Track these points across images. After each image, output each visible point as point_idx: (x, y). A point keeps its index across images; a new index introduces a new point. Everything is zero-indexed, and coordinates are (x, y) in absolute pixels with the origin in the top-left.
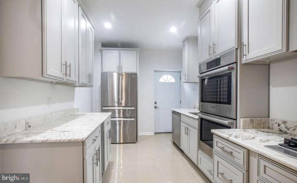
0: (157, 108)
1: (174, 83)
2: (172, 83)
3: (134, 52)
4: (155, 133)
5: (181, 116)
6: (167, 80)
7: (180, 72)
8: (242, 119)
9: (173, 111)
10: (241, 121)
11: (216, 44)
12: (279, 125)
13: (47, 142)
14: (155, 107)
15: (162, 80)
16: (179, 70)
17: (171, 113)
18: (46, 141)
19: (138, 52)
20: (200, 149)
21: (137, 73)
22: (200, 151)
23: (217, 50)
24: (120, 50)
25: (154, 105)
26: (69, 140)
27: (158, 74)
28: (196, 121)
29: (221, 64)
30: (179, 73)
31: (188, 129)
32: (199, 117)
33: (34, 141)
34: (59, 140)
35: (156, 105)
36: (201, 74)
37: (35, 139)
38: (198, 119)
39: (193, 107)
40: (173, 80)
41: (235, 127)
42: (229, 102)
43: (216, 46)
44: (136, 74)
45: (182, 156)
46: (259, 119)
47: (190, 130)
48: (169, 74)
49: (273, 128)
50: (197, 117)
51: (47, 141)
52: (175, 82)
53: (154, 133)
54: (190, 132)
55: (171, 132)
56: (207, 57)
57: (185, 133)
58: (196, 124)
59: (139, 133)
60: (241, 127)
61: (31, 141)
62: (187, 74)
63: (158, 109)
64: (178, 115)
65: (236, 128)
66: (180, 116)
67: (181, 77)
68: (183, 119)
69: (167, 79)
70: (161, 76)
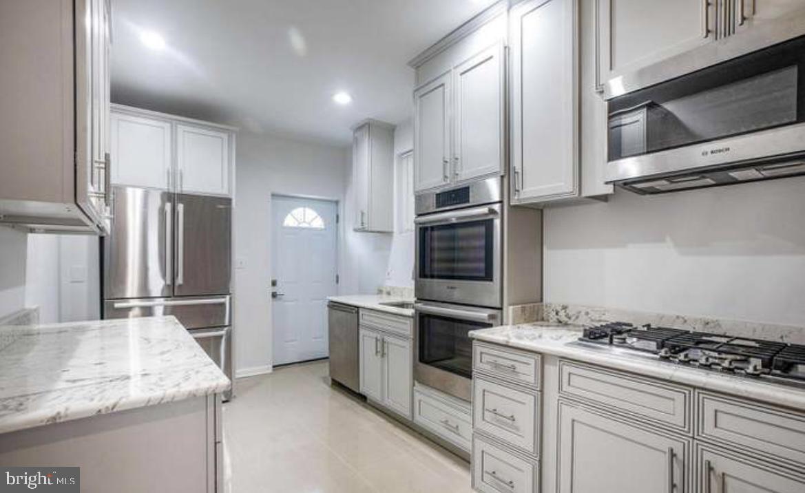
0: (278, 296)
1: (322, 230)
2: (316, 229)
3: (222, 135)
4: (274, 367)
5: (361, 313)
6: (304, 222)
7: (337, 203)
8: (511, 307)
9: (332, 302)
10: (510, 311)
11: (459, 157)
12: (557, 314)
13: (115, 410)
14: (274, 295)
15: (290, 221)
16: (335, 198)
17: (327, 309)
18: (111, 407)
19: (234, 136)
20: (416, 383)
21: (230, 197)
22: (418, 387)
23: (462, 170)
24: (174, 122)
25: (271, 290)
26: (190, 393)
27: (280, 202)
28: (408, 322)
29: (471, 200)
30: (333, 207)
31: (383, 341)
32: (416, 310)
33: (66, 416)
34: (156, 400)
35: (275, 289)
36: (419, 215)
37: (67, 409)
38: (412, 317)
39: (376, 292)
40: (318, 223)
41: (500, 323)
42: (488, 277)
43: (459, 160)
44: (228, 201)
45: (364, 409)
46: (532, 305)
47: (388, 343)
48: (309, 207)
49: (549, 318)
50: (409, 312)
51: (113, 408)
52: (323, 227)
53: (271, 366)
54: (388, 347)
55: (327, 358)
56: (437, 182)
57: (377, 352)
58: (408, 328)
59: (237, 371)
60: (511, 321)
61: (54, 418)
62: (365, 211)
63: (280, 299)
64: (352, 313)
65: (502, 325)
66: (358, 312)
67: (337, 217)
68: (365, 319)
69: (304, 218)
70: (287, 211)
